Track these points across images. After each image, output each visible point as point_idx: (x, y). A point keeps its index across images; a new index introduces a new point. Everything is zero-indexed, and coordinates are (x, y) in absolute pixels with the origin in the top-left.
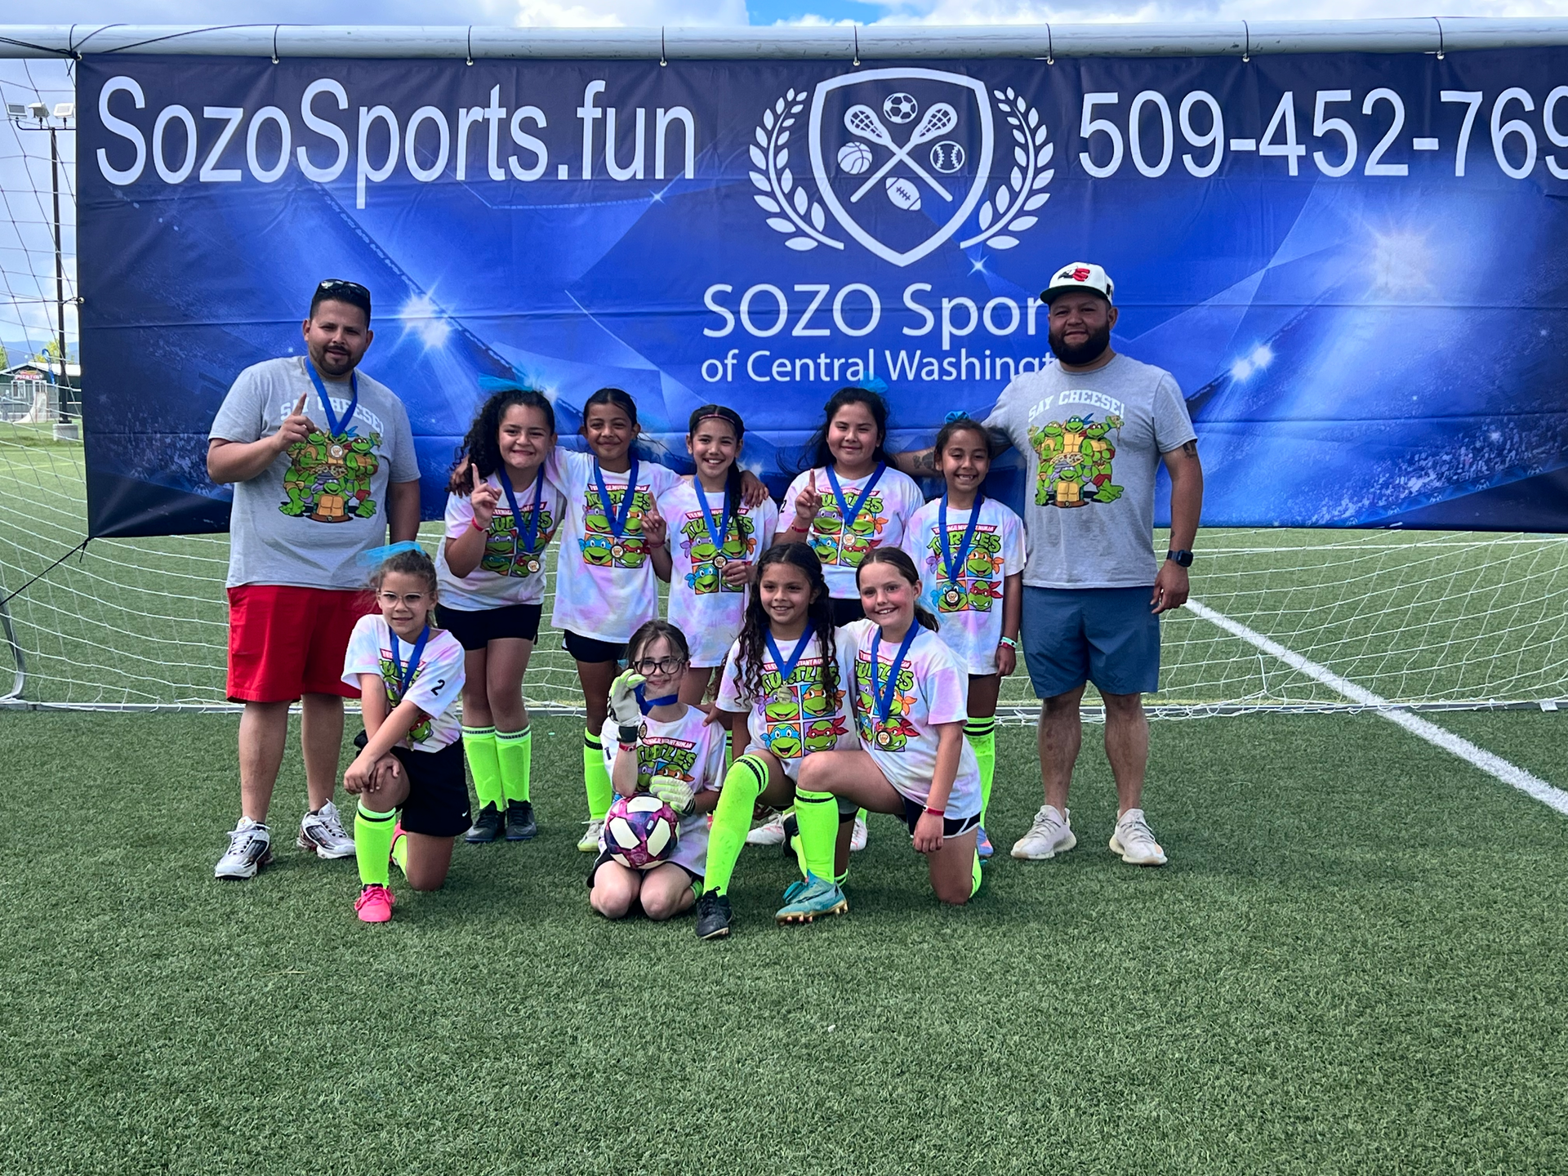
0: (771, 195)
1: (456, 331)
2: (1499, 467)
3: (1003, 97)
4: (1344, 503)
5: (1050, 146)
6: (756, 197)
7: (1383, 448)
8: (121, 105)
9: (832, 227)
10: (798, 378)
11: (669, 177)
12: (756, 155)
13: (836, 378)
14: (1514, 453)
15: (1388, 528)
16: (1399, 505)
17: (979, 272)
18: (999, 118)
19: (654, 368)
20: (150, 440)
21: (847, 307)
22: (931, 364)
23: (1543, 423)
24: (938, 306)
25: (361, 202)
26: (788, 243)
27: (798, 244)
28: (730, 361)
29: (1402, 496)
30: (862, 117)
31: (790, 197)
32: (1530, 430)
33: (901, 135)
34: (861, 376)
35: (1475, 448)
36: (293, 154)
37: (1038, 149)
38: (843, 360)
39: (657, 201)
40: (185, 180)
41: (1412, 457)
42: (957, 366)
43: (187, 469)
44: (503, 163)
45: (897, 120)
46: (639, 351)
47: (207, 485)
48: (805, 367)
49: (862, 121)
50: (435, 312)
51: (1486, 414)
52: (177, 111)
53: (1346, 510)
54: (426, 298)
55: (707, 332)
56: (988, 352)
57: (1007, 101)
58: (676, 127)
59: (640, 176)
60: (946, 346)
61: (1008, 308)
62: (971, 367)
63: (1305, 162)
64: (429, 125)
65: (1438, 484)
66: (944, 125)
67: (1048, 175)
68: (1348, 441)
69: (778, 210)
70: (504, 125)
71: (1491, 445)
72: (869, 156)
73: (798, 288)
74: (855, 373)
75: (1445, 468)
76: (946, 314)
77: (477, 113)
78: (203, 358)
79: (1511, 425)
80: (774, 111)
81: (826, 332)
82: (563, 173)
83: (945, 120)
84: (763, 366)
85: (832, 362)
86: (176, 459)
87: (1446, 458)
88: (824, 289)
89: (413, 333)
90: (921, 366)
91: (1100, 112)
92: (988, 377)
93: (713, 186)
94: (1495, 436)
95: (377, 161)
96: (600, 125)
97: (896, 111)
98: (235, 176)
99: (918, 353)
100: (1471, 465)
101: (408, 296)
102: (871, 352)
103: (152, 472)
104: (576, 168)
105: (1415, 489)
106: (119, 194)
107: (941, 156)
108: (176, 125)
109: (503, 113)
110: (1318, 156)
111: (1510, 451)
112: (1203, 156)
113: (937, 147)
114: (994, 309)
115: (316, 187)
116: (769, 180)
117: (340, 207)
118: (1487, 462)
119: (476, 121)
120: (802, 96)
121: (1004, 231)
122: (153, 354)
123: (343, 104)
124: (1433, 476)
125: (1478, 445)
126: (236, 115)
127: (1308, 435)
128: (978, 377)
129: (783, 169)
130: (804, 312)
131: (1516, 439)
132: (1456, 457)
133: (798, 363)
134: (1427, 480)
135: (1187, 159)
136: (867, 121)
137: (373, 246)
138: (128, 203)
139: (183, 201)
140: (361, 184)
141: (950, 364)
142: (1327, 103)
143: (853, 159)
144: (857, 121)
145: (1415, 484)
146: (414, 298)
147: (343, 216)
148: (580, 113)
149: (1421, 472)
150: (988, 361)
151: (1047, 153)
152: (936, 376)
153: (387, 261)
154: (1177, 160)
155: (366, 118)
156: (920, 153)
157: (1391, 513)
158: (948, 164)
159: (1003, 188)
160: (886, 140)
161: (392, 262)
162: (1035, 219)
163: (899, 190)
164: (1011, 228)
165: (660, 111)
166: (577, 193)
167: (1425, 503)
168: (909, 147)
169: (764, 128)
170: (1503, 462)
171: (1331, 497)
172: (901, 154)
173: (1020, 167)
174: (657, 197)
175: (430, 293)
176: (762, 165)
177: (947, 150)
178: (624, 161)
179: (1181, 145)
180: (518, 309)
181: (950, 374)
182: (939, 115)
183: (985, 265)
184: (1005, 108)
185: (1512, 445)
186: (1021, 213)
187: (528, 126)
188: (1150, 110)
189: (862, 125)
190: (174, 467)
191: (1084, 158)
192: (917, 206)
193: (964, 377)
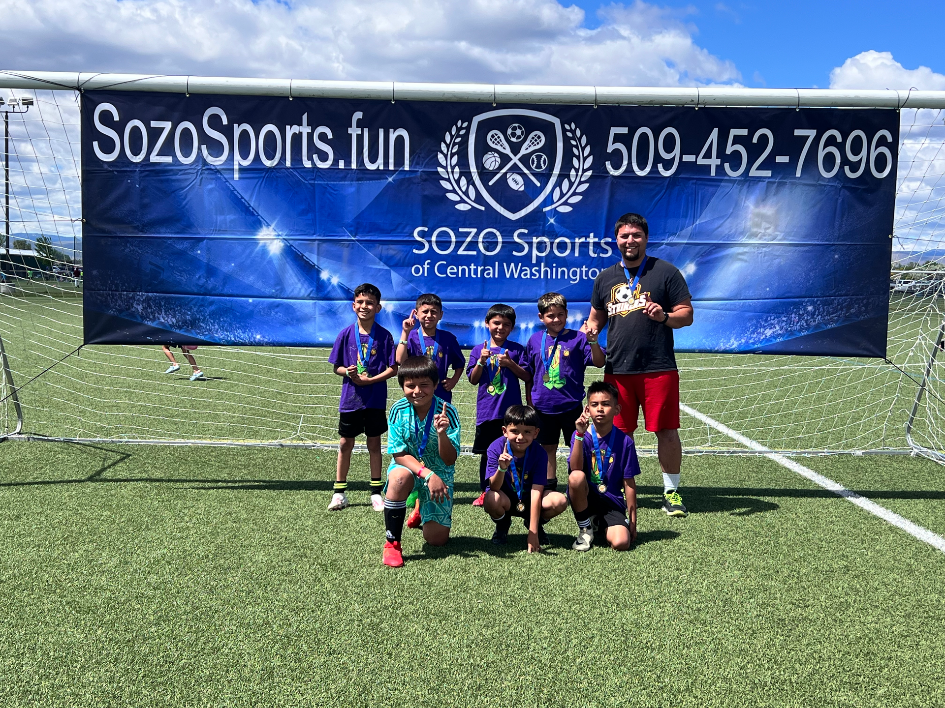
0: (448, 180)
1: (286, 246)
2: (812, 324)
3: (569, 128)
4: (731, 341)
5: (591, 157)
6: (441, 181)
7: (751, 314)
8: (106, 117)
9: (479, 199)
10: (460, 276)
11: (396, 169)
12: (440, 157)
13: (479, 276)
14: (820, 317)
15: (754, 353)
16: (761, 343)
17: (551, 224)
18: (566, 140)
19: (387, 268)
20: (121, 295)
21: (485, 240)
22: (526, 270)
23: (836, 302)
24: (530, 241)
25: (236, 176)
26: (456, 207)
27: (461, 207)
28: (426, 266)
29: (762, 338)
30: (496, 137)
31: (458, 182)
32: (829, 305)
33: (516, 149)
34: (491, 276)
35: (799, 314)
36: (199, 149)
37: (585, 159)
38: (482, 267)
39: (390, 182)
40: (142, 161)
41: (767, 319)
42: (539, 271)
43: (140, 311)
44: (310, 158)
45: (514, 140)
46: (381, 259)
47: (151, 319)
48: (464, 270)
49: (496, 139)
50: (276, 235)
51: (805, 297)
52: (137, 123)
53: (733, 344)
54: (271, 228)
55: (415, 251)
56: (554, 265)
57: (571, 131)
58: (400, 140)
59: (381, 168)
60: (534, 261)
61: (566, 243)
62: (546, 272)
63: (720, 168)
64: (270, 134)
65: (780, 332)
66: (538, 143)
67: (589, 173)
68: (734, 310)
69: (451, 188)
70: (310, 136)
71: (808, 313)
72: (499, 160)
73: (461, 230)
74: (488, 274)
75: (784, 324)
76: (535, 246)
77: (296, 129)
78: (152, 254)
79: (818, 303)
80: (451, 133)
81: (475, 253)
82: (341, 165)
83: (538, 141)
84: (442, 269)
85: (477, 268)
86: (134, 305)
87: (784, 319)
88: (474, 231)
89: (264, 246)
90: (521, 271)
91: (618, 138)
92: (554, 277)
93: (419, 174)
94: (810, 308)
95: (245, 155)
96: (360, 138)
97: (513, 135)
98: (169, 159)
99: (520, 264)
100: (797, 323)
101: (261, 227)
102: (497, 263)
103: (121, 311)
104: (348, 162)
105: (768, 335)
106: (106, 166)
107: (536, 161)
108: (136, 130)
109: (309, 130)
110: (727, 165)
111: (818, 316)
112: (668, 165)
113: (534, 156)
114: (559, 243)
115: (213, 167)
116: (447, 172)
117: (225, 178)
118: (806, 321)
119: (295, 134)
120: (465, 125)
121: (566, 203)
122: (124, 250)
123: (225, 121)
124: (778, 328)
125: (801, 312)
126: (168, 125)
127: (713, 308)
128: (549, 277)
129: (455, 166)
130: (464, 242)
131: (821, 309)
132: (789, 319)
133: (460, 268)
134: (775, 330)
135: (660, 166)
136: (498, 140)
137: (243, 200)
138: (110, 171)
139: (142, 172)
140: (236, 167)
141: (535, 270)
142: (735, 136)
143: (491, 162)
144: (493, 140)
145: (769, 332)
146: (265, 228)
147: (227, 183)
148: (350, 131)
149: (772, 326)
150: (554, 269)
151: (590, 160)
152: (528, 276)
153: (251, 208)
154: (655, 166)
155: (237, 130)
156: (525, 160)
157: (756, 346)
158: (539, 166)
159: (566, 180)
160: (508, 151)
161: (253, 209)
162: (581, 197)
163: (513, 179)
164: (569, 201)
165: (391, 130)
166: (349, 176)
167: (774, 341)
168: (519, 156)
169: (445, 143)
170: (814, 321)
171: (725, 338)
172: (515, 160)
173: (575, 168)
174: (390, 179)
175: (273, 226)
176: (444, 164)
177: (539, 158)
178: (373, 159)
179: (658, 159)
180: (319, 235)
181: (535, 275)
182: (536, 138)
183: (555, 221)
184: (569, 134)
185: (819, 312)
186: (574, 194)
187: (323, 137)
188: (644, 138)
189: (496, 142)
190: (133, 309)
191: (608, 165)
192: (522, 189)
193: (542, 277)
